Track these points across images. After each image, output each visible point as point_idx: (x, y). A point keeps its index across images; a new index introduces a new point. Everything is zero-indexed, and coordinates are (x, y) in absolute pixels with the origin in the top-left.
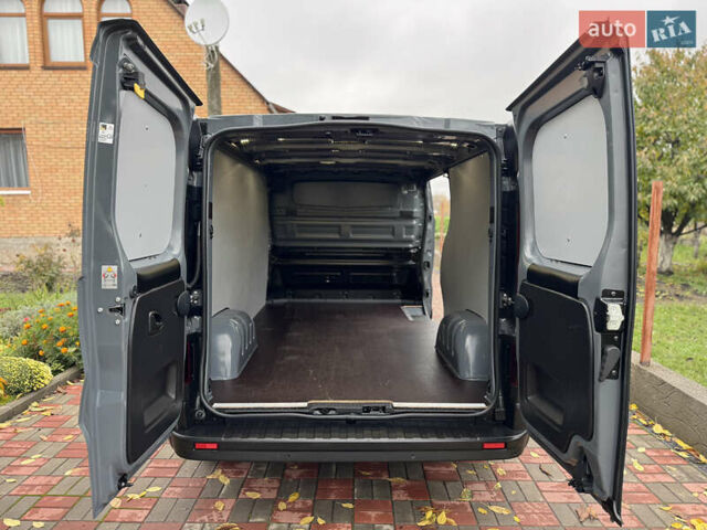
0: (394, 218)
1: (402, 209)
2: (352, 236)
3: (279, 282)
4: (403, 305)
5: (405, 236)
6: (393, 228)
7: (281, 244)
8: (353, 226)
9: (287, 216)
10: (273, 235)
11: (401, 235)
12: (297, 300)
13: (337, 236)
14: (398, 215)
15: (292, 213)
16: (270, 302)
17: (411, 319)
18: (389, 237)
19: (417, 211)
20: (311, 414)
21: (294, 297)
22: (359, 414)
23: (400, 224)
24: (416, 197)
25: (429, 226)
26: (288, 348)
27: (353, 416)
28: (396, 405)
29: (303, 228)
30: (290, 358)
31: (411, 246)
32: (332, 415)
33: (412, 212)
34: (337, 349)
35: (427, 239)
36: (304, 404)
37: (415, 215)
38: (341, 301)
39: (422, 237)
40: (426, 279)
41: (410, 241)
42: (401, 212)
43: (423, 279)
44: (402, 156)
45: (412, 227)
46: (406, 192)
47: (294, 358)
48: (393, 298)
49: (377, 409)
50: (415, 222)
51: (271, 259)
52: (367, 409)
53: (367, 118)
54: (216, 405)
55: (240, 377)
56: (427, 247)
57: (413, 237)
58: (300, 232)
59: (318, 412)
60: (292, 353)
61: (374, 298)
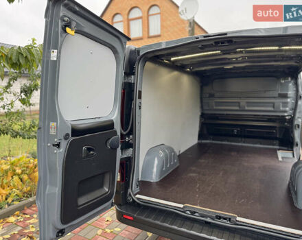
0: (275, 97)
1: (280, 92)
2: (246, 108)
3: (205, 132)
4: (279, 150)
5: (281, 109)
6: (274, 103)
7: (206, 112)
8: (247, 103)
9: (209, 97)
10: (202, 107)
11: (279, 108)
12: (214, 142)
13: (237, 108)
14: (277, 95)
15: (212, 96)
16: (200, 141)
17: (280, 159)
18: (271, 109)
19: (291, 93)
20: (185, 212)
21: (213, 140)
22: (213, 219)
23: (278, 102)
24: (291, 85)
25: (300, 102)
26: (194, 168)
27: (208, 220)
28: (238, 219)
29: (218, 104)
30: (192, 175)
31: (286, 114)
32: (196, 216)
33: (287, 94)
34: (221, 174)
36: (181, 206)
37: (289, 96)
38: (240, 144)
39: (294, 109)
40: (296, 135)
41: (286, 112)
42: (279, 94)
44: (274, 59)
45: (287, 103)
46: (283, 82)
47: (194, 175)
48: (274, 145)
49: (225, 219)
50: (289, 100)
51: (200, 120)
52: (219, 218)
53: (226, 34)
54: (138, 196)
55: (160, 181)
56: (297, 115)
57: (287, 109)
58: (216, 106)
59: (188, 212)
60: (194, 172)
61: (261, 144)
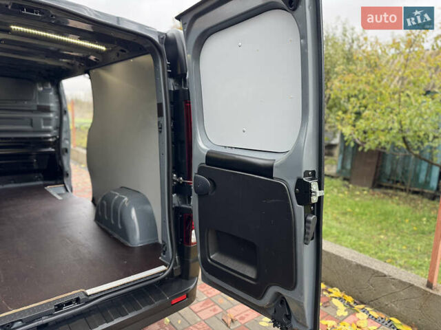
0: (32, 111)
1: (38, 103)
4: (47, 185)
5: (43, 127)
6: (32, 120)
11: (40, 126)
14: (35, 108)
17: (59, 198)
18: (28, 128)
19: (53, 105)
22: (51, 315)
23: (38, 117)
24: (51, 93)
25: (65, 119)
31: (49, 135)
33: (49, 107)
35: (64, 129)
37: (52, 109)
39: (60, 127)
40: (65, 163)
41: (48, 131)
42: (38, 106)
43: (62, 163)
45: (50, 119)
46: (41, 89)
49: (70, 303)
50: (51, 115)
52: (59, 307)
56: (64, 136)
57: (50, 127)
